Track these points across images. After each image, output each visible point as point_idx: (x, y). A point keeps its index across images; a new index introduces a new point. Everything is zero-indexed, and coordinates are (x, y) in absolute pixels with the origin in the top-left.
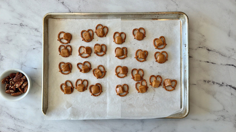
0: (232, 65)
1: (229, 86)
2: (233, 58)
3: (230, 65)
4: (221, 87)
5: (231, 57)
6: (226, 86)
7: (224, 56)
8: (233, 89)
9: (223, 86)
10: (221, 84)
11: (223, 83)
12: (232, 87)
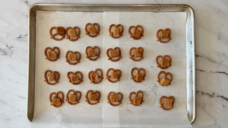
0: (224, 73)
1: (221, 97)
2: (224, 65)
3: (221, 72)
4: (211, 98)
5: (221, 63)
6: (218, 97)
7: (214, 62)
8: (225, 100)
9: (214, 97)
10: (212, 95)
11: (213, 94)
12: (224, 98)
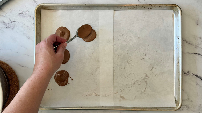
0: (199, 54)
1: (195, 75)
2: (200, 47)
3: (196, 54)
4: (186, 76)
5: (198, 46)
6: (192, 75)
7: (191, 44)
8: (198, 79)
9: (188, 75)
10: (187, 73)
12: (198, 77)
